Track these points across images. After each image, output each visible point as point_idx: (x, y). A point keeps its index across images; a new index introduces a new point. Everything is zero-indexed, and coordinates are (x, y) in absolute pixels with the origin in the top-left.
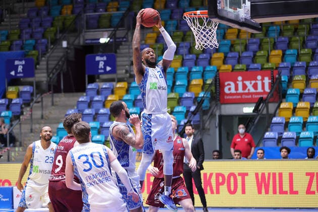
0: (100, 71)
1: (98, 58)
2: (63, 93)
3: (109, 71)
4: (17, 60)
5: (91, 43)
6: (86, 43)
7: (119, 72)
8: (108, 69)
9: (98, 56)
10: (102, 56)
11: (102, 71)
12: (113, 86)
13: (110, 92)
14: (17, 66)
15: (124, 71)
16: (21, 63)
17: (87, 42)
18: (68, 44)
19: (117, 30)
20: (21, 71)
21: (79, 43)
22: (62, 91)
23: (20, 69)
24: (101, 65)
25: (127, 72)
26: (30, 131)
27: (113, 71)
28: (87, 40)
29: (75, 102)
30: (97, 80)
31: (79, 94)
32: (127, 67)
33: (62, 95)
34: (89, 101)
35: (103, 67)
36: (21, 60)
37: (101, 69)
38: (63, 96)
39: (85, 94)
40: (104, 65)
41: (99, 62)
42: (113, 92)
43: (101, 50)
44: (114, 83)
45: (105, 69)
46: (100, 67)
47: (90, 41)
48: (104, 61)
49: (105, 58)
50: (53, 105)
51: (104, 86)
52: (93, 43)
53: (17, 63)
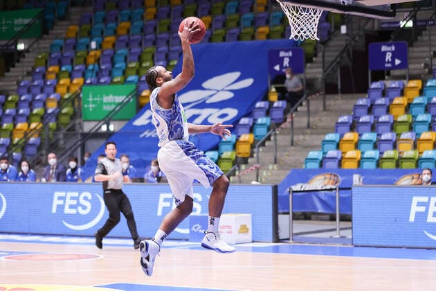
0: (387, 65)
1: (384, 48)
2: (340, 95)
3: (399, 65)
4: (282, 50)
5: (389, 27)
6: (383, 28)
7: (411, 66)
8: (397, 62)
9: (385, 45)
10: (389, 45)
11: (389, 65)
12: (404, 85)
13: (399, 93)
14: (283, 58)
15: (423, 65)
16: (287, 54)
17: (383, 26)
18: (348, 29)
19: (419, 10)
20: (288, 65)
21: (373, 27)
22: (339, 91)
23: (286, 62)
24: (388, 57)
25: (426, 66)
26: (290, 144)
27: (404, 65)
28: (383, 23)
29: (351, 107)
30: (386, 77)
31: (360, 95)
32: (427, 59)
33: (339, 96)
34: (369, 105)
35: (390, 60)
36: (287, 51)
37: (388, 62)
38: (340, 98)
39: (367, 96)
40: (392, 58)
41: (385, 52)
42: (402, 94)
43: (392, 36)
44: (405, 82)
45: (393, 62)
46: (387, 60)
47: (387, 25)
48: (392, 52)
49: (393, 48)
50: (325, 109)
51: (393, 86)
52: (392, 27)
53: (282, 54)
